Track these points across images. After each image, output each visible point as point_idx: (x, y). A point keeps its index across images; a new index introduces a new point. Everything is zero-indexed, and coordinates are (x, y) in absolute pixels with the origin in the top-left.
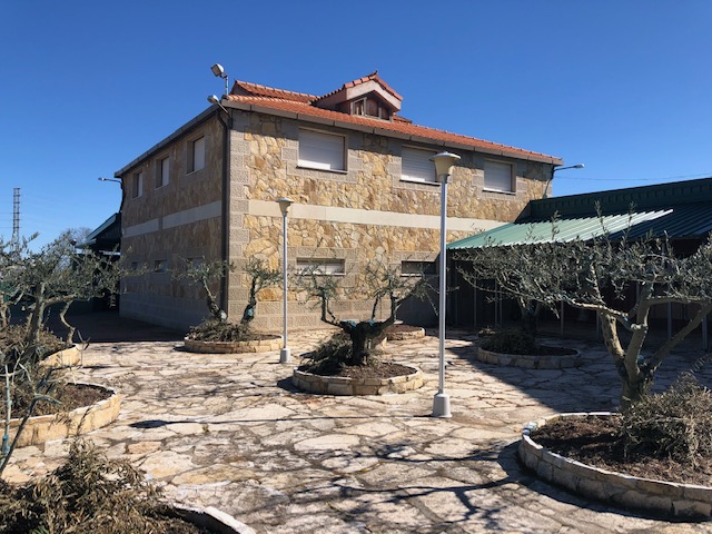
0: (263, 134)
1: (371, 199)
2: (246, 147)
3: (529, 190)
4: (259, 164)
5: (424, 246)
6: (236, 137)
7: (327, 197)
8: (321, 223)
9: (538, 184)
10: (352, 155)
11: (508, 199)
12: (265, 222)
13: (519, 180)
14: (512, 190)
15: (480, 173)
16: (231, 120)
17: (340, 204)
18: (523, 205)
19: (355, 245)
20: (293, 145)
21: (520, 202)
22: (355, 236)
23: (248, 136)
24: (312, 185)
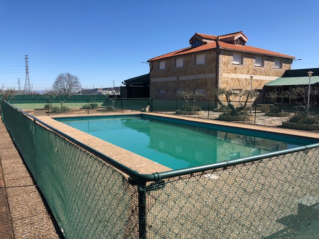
0: (226, 55)
1: (248, 71)
2: (223, 58)
3: (286, 67)
4: (225, 64)
5: (260, 85)
6: (221, 56)
7: (238, 71)
8: (237, 79)
9: (288, 65)
10: (245, 59)
11: (280, 70)
12: (226, 79)
13: (283, 64)
14: (281, 67)
15: (274, 63)
16: (219, 52)
17: (242, 73)
18: (284, 72)
19: (244, 85)
20: (232, 58)
21: (283, 71)
22: (244, 82)
23: (223, 56)
24: (236, 68)
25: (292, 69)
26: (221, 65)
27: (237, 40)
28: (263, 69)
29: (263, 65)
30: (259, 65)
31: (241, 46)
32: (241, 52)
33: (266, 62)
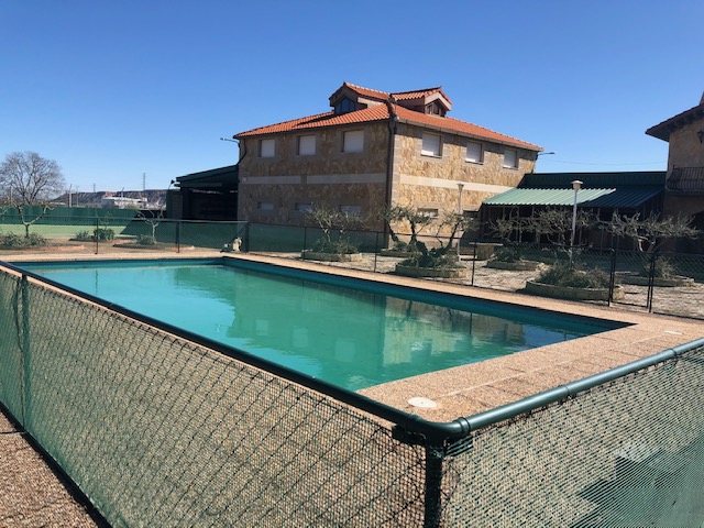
0: (408, 136)
1: (452, 173)
2: (402, 143)
3: (525, 167)
4: (405, 154)
5: (474, 202)
6: (397, 138)
7: (432, 171)
8: (429, 188)
9: (529, 162)
10: (445, 147)
11: (514, 172)
12: (406, 187)
13: (520, 160)
14: (516, 166)
15: (502, 157)
16: (395, 128)
17: (438, 177)
18: (522, 176)
19: (443, 200)
20: (419, 142)
21: (519, 175)
22: (443, 195)
23: (402, 137)
24: (427, 165)
25: (536, 171)
26: (397, 156)
27: (430, 105)
28: (480, 168)
29: (481, 160)
30: (474, 161)
31: (438, 117)
32: (440, 132)
33: (487, 154)
